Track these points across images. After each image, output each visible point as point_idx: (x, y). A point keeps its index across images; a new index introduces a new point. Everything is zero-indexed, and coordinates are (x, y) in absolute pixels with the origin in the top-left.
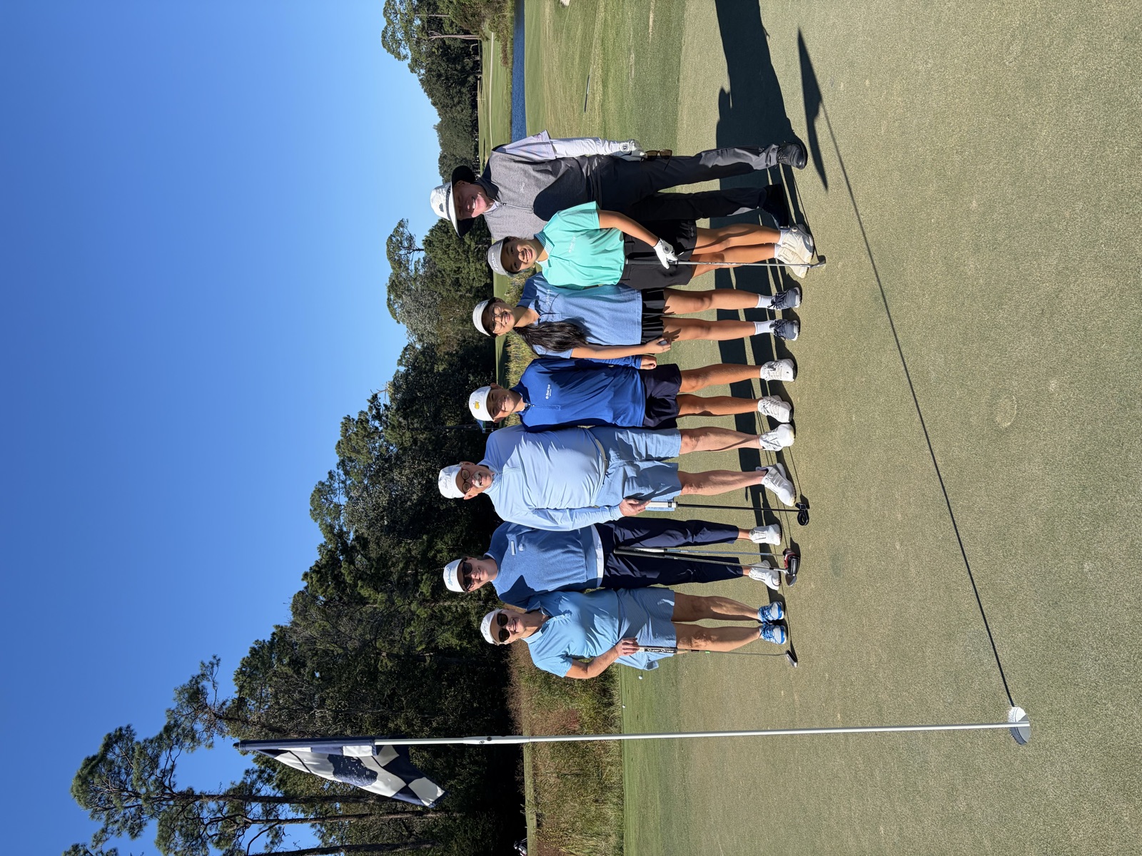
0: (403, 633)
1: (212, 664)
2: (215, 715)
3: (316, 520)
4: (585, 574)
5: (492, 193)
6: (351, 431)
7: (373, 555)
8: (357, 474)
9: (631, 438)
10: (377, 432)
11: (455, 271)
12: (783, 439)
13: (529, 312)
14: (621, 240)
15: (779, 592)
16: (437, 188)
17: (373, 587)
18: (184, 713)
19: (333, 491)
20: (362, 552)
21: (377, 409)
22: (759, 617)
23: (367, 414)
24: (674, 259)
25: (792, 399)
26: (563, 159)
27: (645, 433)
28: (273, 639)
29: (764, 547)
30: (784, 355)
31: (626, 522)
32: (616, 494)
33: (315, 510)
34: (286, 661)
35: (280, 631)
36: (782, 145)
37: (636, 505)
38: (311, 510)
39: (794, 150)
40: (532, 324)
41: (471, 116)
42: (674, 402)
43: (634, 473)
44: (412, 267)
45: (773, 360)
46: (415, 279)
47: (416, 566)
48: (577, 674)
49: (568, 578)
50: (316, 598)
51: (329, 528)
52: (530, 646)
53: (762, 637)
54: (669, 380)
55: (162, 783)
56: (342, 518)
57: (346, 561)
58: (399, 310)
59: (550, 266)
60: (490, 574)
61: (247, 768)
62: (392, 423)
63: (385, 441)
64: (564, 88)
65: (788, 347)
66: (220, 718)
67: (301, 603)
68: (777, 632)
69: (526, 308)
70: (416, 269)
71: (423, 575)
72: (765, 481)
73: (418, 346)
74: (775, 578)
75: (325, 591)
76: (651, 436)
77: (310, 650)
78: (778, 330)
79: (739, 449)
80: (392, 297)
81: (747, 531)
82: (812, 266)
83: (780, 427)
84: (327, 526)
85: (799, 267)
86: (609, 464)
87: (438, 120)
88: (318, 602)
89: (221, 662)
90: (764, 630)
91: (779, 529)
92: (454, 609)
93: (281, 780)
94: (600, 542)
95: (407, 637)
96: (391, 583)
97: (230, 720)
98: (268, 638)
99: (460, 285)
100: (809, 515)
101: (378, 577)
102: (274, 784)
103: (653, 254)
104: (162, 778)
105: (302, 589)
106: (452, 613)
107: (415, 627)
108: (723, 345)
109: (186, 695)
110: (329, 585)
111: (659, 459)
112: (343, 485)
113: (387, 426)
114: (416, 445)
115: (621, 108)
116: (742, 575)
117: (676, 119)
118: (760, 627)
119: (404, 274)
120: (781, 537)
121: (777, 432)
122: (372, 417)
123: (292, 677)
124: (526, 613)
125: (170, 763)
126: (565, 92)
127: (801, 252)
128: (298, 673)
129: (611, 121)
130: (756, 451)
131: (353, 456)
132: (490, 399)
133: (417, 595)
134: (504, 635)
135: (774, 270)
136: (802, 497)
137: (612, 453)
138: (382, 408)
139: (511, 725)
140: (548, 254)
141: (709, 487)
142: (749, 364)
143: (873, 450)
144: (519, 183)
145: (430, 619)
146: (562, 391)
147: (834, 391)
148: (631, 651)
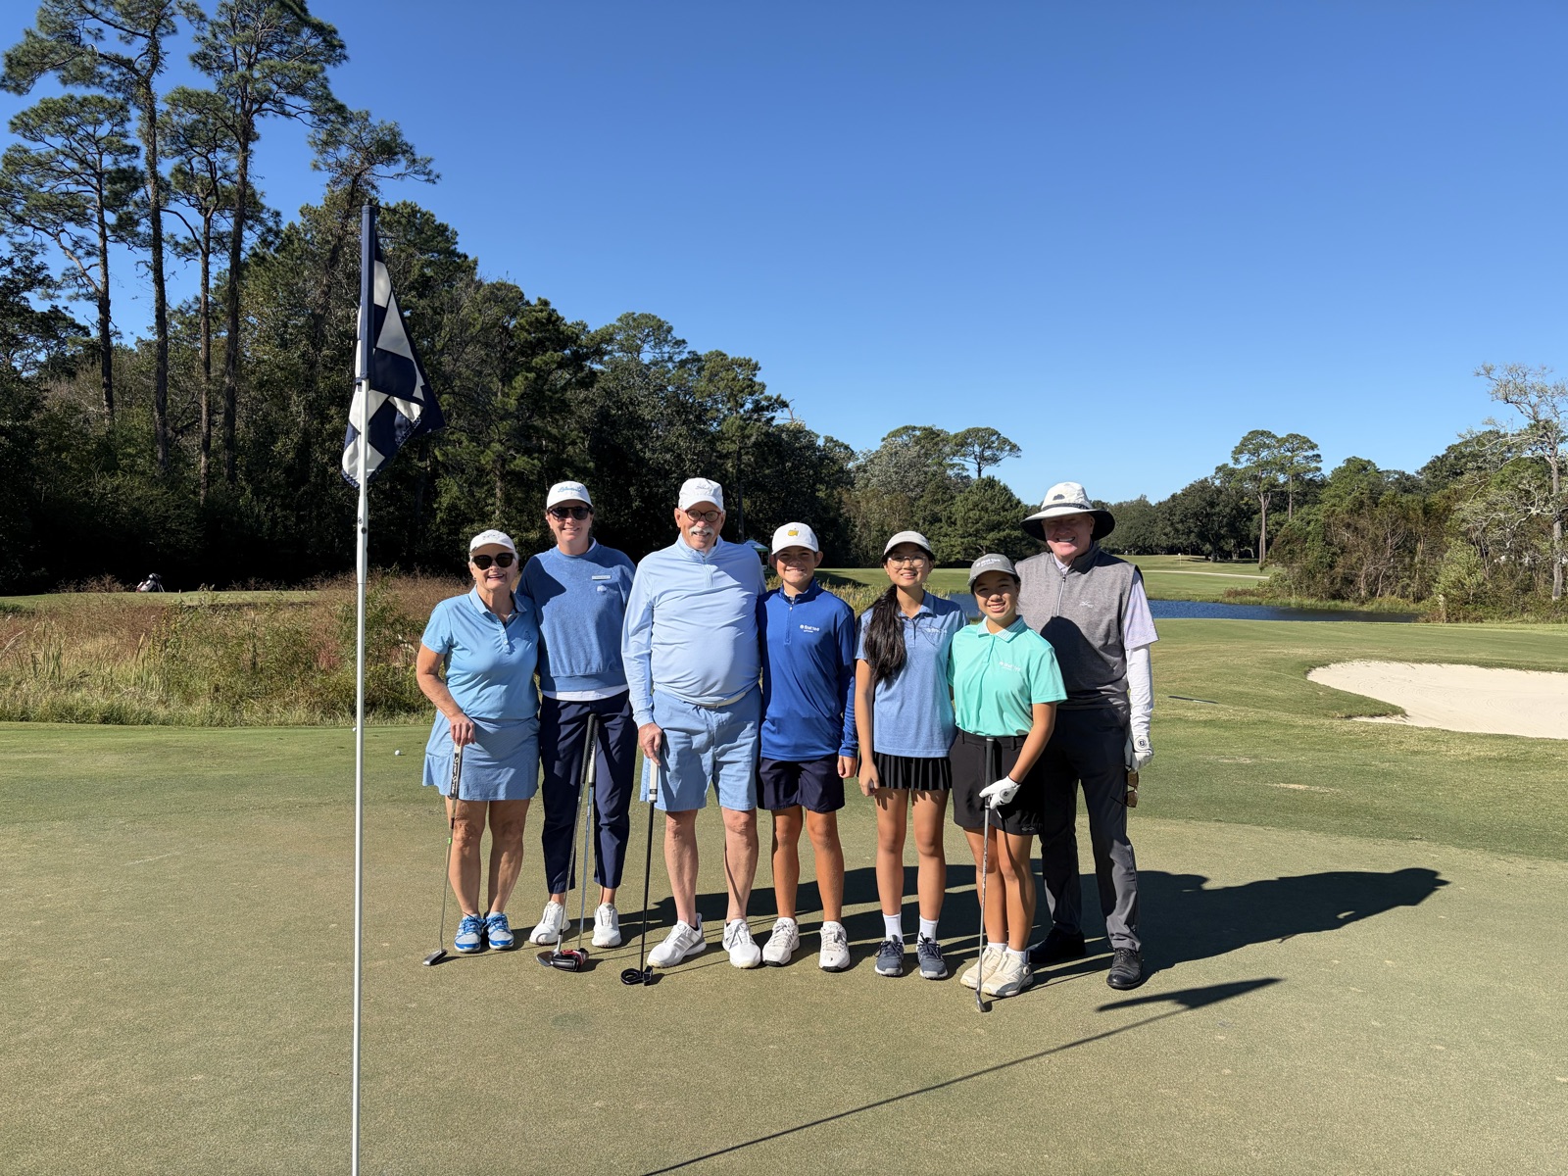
0: (460, 431)
1: (429, 174)
2: (359, 175)
3: (620, 320)
4: (562, 674)
5: (1081, 564)
6: (739, 371)
7: (569, 394)
8: (681, 378)
9: (746, 739)
10: (736, 406)
11: (950, 518)
12: (740, 952)
13: (916, 606)
14: (1017, 732)
15: (526, 942)
16: (1083, 490)
17: (525, 393)
18: (363, 134)
19: (659, 343)
20: (573, 380)
21: (768, 407)
22: (493, 914)
23: (762, 393)
24: (993, 804)
25: (795, 965)
26: (1124, 660)
27: (752, 761)
28: (459, 256)
29: (590, 924)
30: (856, 956)
31: (631, 731)
32: (669, 719)
33: (634, 320)
34: (428, 272)
35: (470, 267)
36: (1139, 957)
37: (652, 747)
38: (634, 314)
39: (1133, 972)
40: (900, 609)
41: (1157, 545)
42: (793, 801)
43: (698, 746)
44: (956, 460)
45: (848, 940)
46: (940, 464)
47: (552, 451)
48: (422, 663)
49: (558, 652)
50: (514, 315)
51: (608, 337)
52: (466, 596)
53: (465, 917)
54: (823, 795)
55: (266, 99)
56: (621, 354)
57: (562, 359)
58: (899, 440)
59: (980, 636)
60: (570, 542)
61: (282, 214)
62: (749, 428)
63: (725, 416)
64: (1200, 671)
65: (866, 960)
66: (355, 182)
67: (507, 295)
68: (472, 938)
69: (922, 602)
70: (953, 466)
71: (539, 460)
72: (682, 926)
73: (851, 465)
74: (546, 938)
75: (522, 328)
76: (748, 769)
77: (442, 304)
78: (889, 947)
79: (727, 894)
80: (918, 433)
81: (612, 901)
82: (979, 993)
83: (757, 948)
84: (611, 334)
85: (977, 976)
86: (711, 710)
87: (1153, 502)
88: (507, 318)
89: (431, 185)
90: (474, 920)
91: (615, 944)
92: (490, 501)
93: (263, 259)
94: (604, 697)
95: (455, 437)
96: (530, 417)
97: (351, 194)
98: (460, 249)
99: (931, 524)
100: (635, 985)
101: (540, 399)
102: (258, 250)
103: (1000, 777)
104: (273, 100)
105: (527, 297)
106: (485, 499)
107: (468, 447)
108: (870, 874)
109: (388, 138)
110: (530, 334)
111: (716, 779)
112: (666, 358)
113: (745, 420)
114: (718, 457)
115: (1177, 745)
116: (551, 891)
117: (1165, 817)
118: (479, 914)
119: (947, 449)
120: (603, 947)
121: (749, 944)
122: (757, 400)
123: (406, 279)
124: (511, 593)
125: (294, 111)
126: (1194, 671)
127: (996, 978)
128: (411, 287)
129: (1159, 730)
130: (723, 916)
131: (706, 373)
132: (802, 551)
133: (512, 452)
134: (483, 561)
135: (975, 942)
136: (661, 976)
137: (726, 715)
138: (767, 414)
139: (326, 574)
140: (997, 634)
141: (675, 848)
142: (843, 907)
143: (729, 1072)
144: (1092, 600)
145: (477, 469)
146: (810, 648)
147: (809, 1022)
148: (457, 735)
